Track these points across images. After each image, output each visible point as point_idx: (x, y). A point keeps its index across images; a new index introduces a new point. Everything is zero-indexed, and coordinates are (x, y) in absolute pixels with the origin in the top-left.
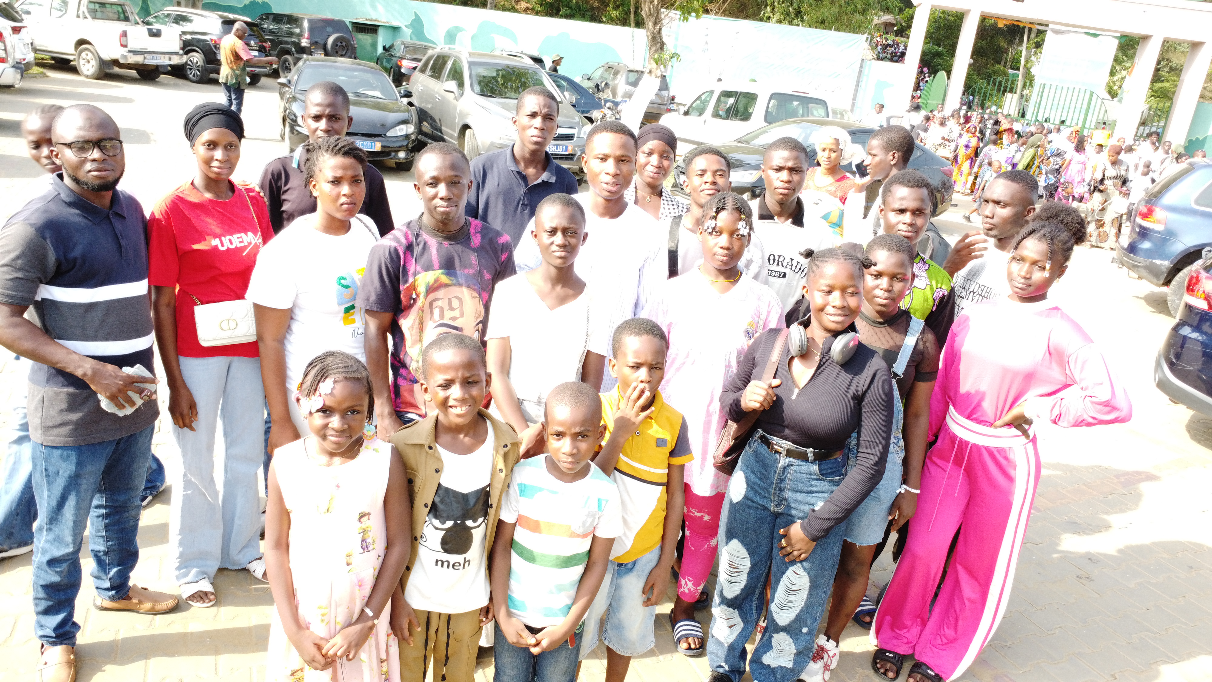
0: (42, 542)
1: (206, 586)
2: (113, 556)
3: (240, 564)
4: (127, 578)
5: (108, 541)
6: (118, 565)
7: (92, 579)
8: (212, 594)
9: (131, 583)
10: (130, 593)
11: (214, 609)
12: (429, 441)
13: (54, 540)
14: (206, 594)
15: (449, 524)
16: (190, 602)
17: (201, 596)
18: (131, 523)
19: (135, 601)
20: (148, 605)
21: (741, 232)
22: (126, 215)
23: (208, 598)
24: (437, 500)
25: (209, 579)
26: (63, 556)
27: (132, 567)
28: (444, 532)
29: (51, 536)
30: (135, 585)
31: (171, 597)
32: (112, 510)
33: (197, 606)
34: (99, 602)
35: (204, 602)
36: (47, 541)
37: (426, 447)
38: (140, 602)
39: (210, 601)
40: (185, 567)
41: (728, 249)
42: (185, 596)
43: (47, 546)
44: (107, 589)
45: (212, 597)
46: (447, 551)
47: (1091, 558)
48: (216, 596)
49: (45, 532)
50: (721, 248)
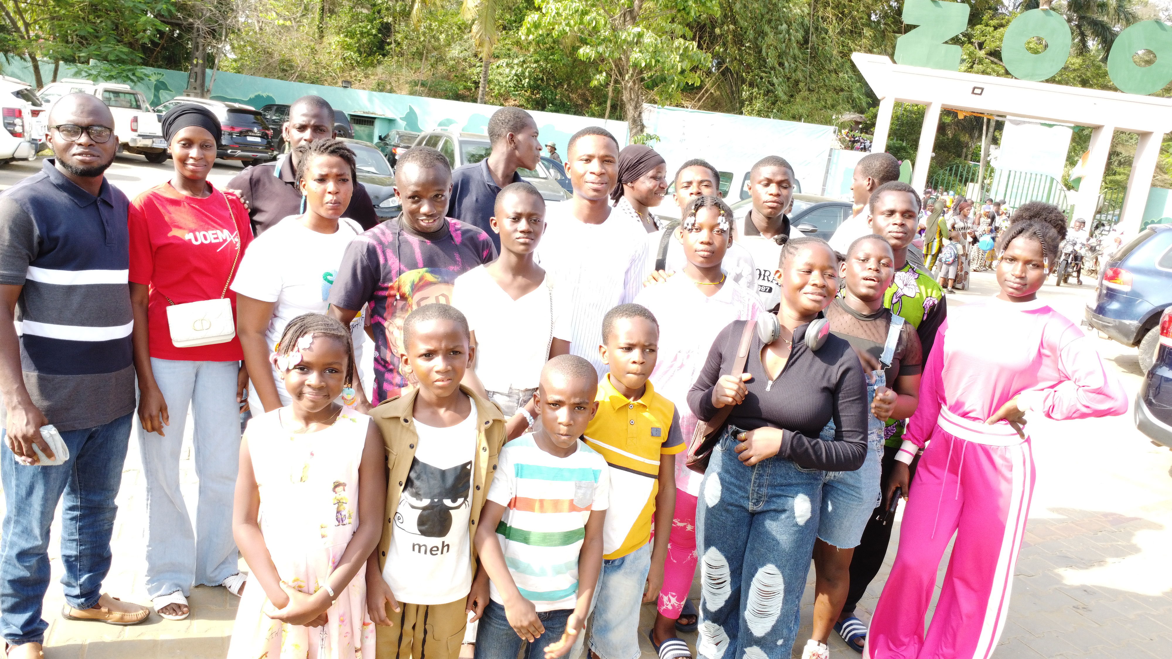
0: (10, 535)
1: (179, 599)
2: (85, 561)
3: (216, 582)
4: (99, 586)
5: (81, 545)
6: (89, 572)
7: (63, 586)
8: (186, 606)
9: (102, 592)
10: (100, 602)
11: (187, 622)
12: (405, 414)
13: (23, 532)
14: (179, 606)
15: (426, 502)
16: (162, 615)
17: (173, 609)
18: (106, 527)
19: (104, 610)
20: (117, 615)
21: (721, 227)
22: (114, 204)
23: (181, 610)
24: (413, 475)
25: (183, 591)
26: (30, 549)
27: (103, 575)
28: (420, 511)
29: (18, 529)
30: (106, 594)
31: (142, 608)
32: (87, 512)
33: (168, 618)
34: (67, 612)
35: (177, 614)
36: (14, 534)
37: (402, 420)
38: (110, 612)
39: (183, 613)
40: (158, 580)
41: (709, 244)
42: (157, 608)
43: (15, 539)
44: (77, 597)
45: (185, 609)
46: (423, 533)
47: (1086, 590)
48: (189, 610)
49: (12, 525)
50: (702, 243)
